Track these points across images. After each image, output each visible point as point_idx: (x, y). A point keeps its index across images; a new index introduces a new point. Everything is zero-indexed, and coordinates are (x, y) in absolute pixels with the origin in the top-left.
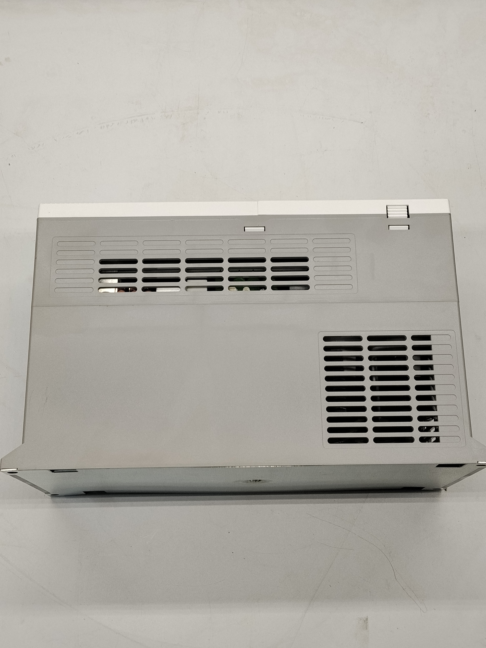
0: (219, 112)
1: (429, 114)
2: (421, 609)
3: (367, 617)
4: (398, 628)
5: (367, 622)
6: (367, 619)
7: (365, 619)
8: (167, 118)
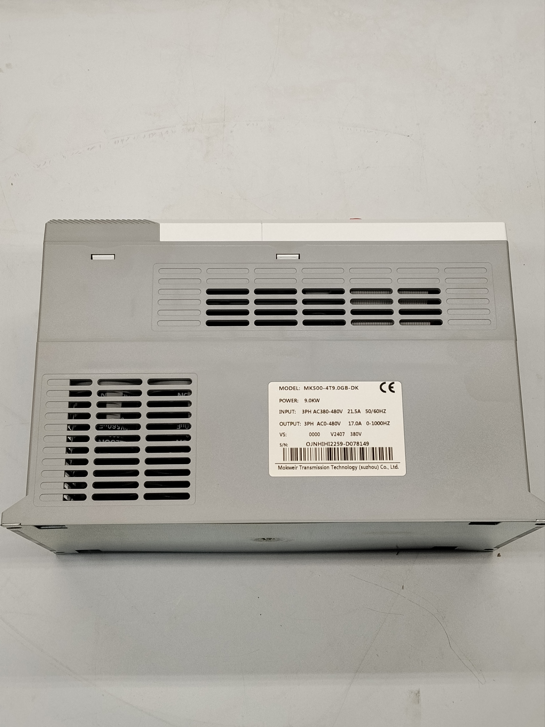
0: (248, 125)
1: (483, 126)
2: (479, 680)
3: (419, 690)
4: (453, 702)
5: (419, 696)
6: (419, 692)
7: (416, 692)
8: (189, 131)
